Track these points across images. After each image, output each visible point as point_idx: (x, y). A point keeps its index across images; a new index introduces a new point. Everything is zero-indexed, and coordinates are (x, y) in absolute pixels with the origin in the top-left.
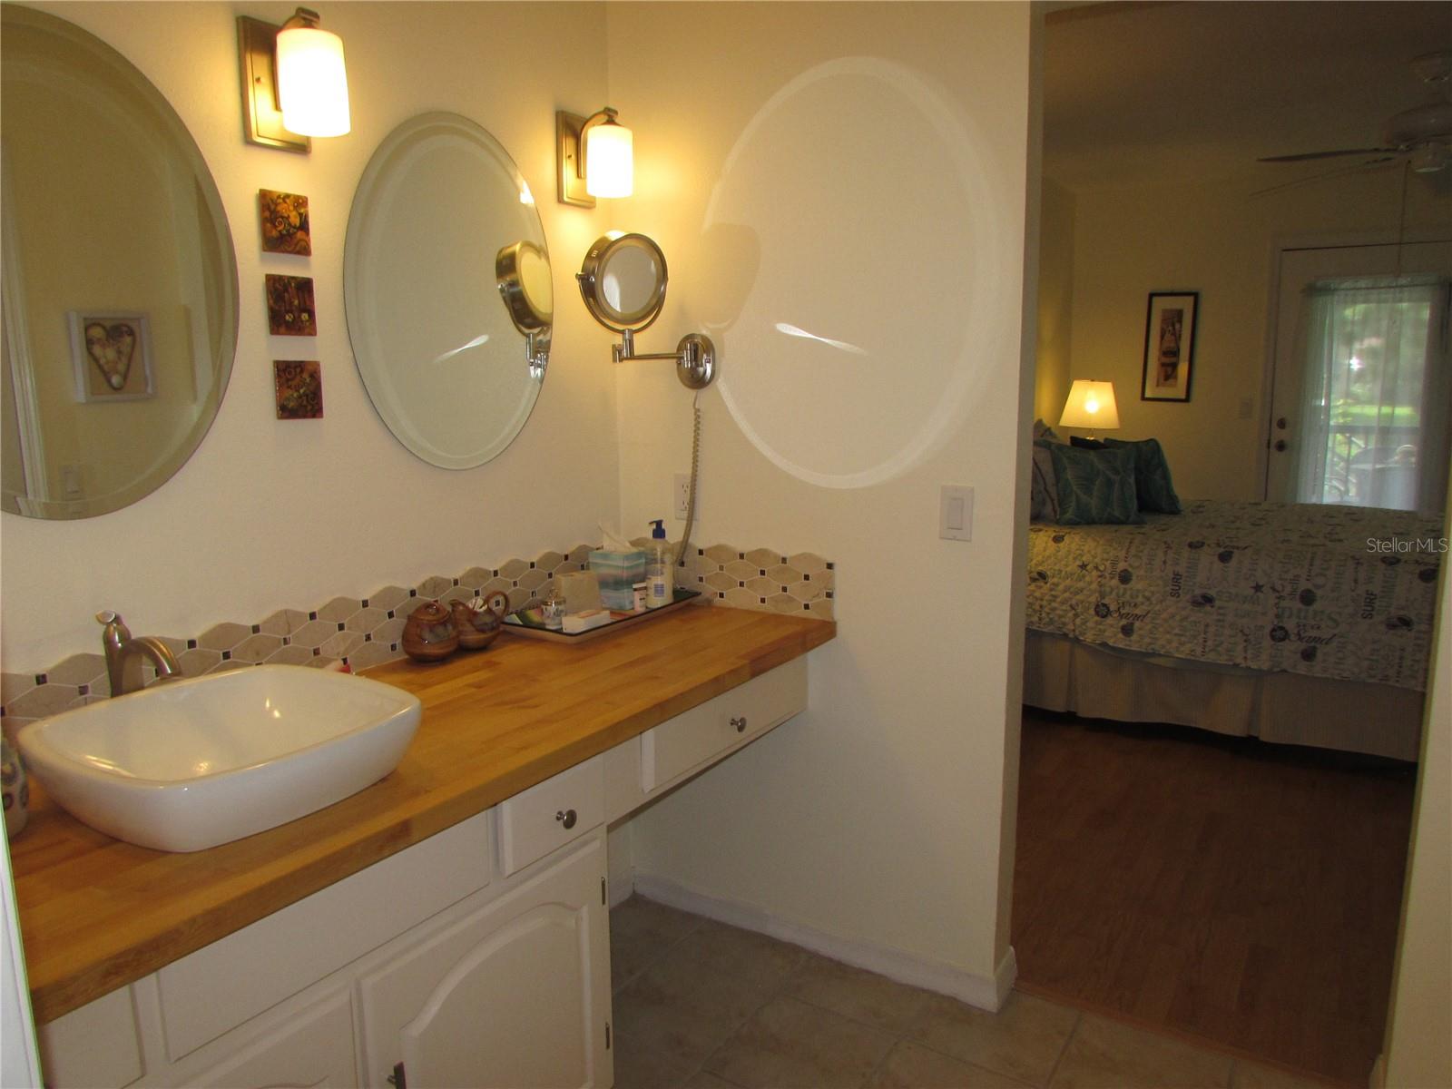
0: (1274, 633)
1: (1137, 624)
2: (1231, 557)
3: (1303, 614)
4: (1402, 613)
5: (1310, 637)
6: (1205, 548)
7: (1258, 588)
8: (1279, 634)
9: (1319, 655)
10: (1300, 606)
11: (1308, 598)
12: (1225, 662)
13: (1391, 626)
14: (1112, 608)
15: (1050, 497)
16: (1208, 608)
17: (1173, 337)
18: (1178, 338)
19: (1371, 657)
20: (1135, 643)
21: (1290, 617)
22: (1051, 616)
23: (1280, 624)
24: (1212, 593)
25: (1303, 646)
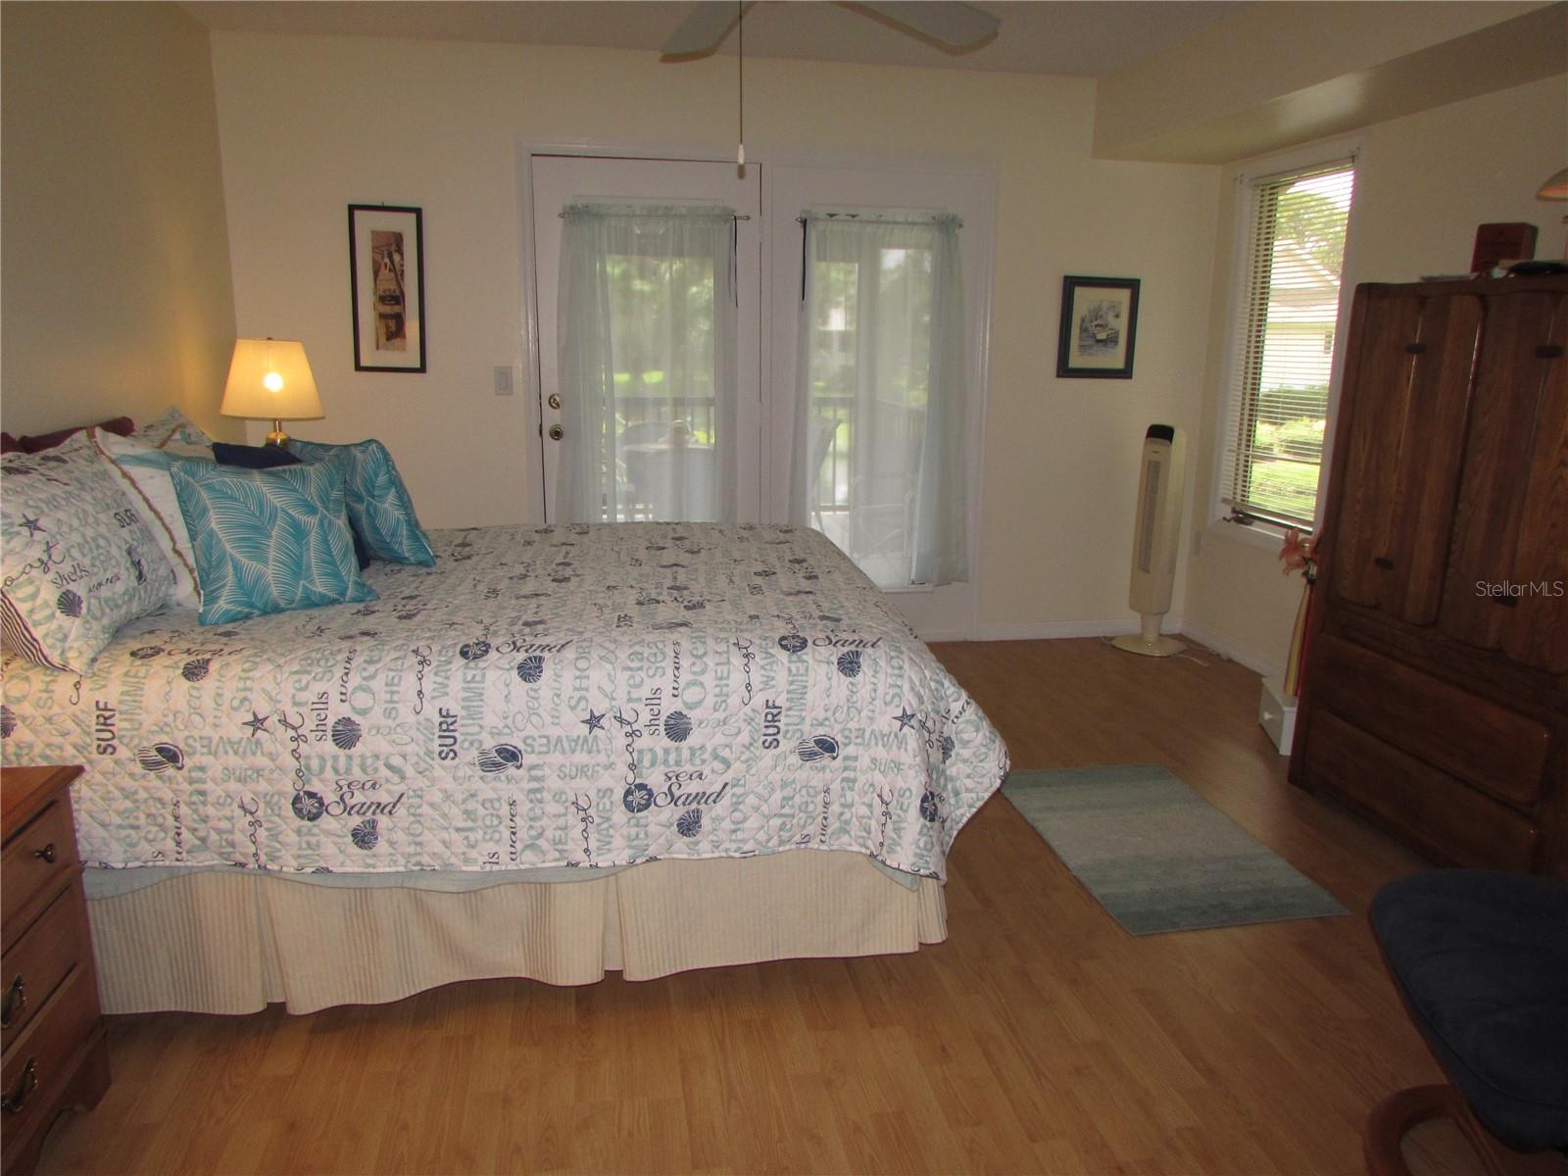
0: (630, 798)
1: (383, 821)
2: (539, 668)
3: (672, 758)
4: (820, 731)
5: (689, 795)
6: (493, 654)
7: (593, 721)
8: (638, 797)
9: (705, 821)
10: (667, 742)
11: (677, 728)
12: (553, 864)
13: (808, 756)
14: (330, 797)
15: (186, 565)
16: (511, 770)
17: (392, 275)
18: (399, 275)
19: (784, 811)
20: (385, 859)
21: (653, 764)
22: (202, 833)
23: (638, 781)
24: (515, 741)
25: (680, 811)
